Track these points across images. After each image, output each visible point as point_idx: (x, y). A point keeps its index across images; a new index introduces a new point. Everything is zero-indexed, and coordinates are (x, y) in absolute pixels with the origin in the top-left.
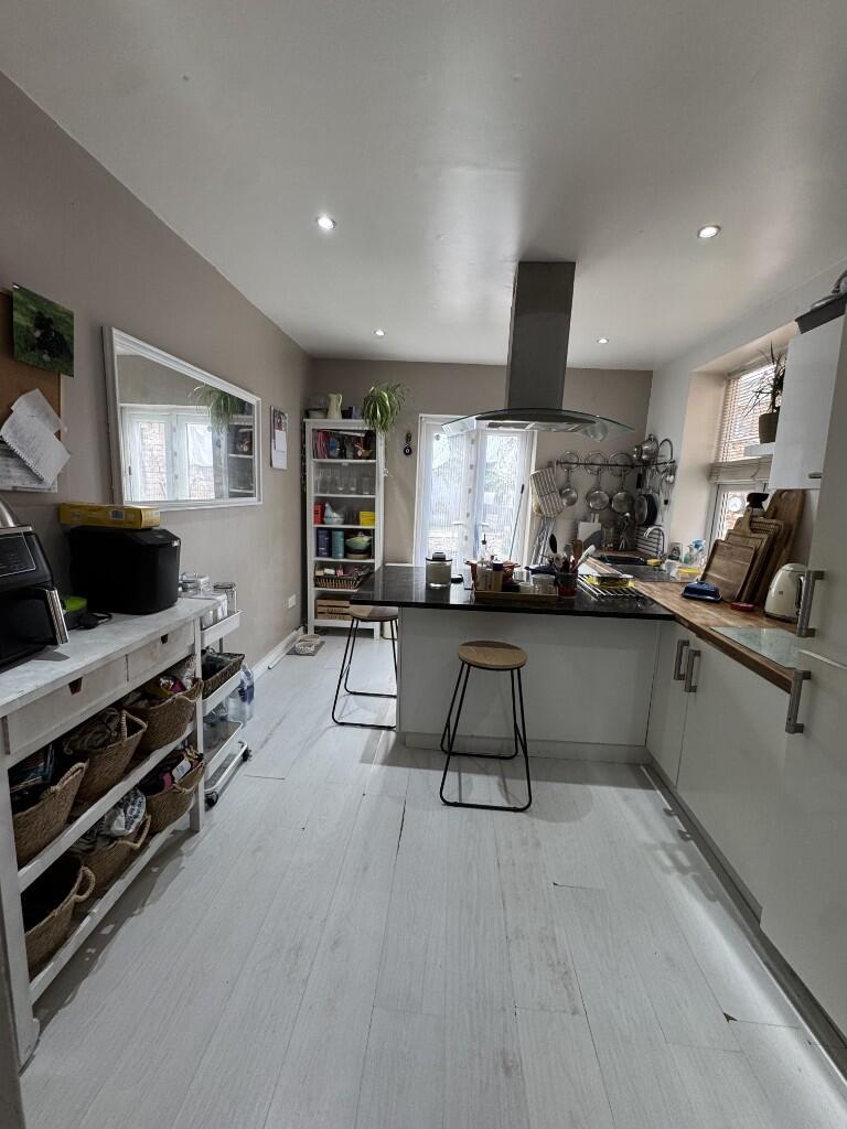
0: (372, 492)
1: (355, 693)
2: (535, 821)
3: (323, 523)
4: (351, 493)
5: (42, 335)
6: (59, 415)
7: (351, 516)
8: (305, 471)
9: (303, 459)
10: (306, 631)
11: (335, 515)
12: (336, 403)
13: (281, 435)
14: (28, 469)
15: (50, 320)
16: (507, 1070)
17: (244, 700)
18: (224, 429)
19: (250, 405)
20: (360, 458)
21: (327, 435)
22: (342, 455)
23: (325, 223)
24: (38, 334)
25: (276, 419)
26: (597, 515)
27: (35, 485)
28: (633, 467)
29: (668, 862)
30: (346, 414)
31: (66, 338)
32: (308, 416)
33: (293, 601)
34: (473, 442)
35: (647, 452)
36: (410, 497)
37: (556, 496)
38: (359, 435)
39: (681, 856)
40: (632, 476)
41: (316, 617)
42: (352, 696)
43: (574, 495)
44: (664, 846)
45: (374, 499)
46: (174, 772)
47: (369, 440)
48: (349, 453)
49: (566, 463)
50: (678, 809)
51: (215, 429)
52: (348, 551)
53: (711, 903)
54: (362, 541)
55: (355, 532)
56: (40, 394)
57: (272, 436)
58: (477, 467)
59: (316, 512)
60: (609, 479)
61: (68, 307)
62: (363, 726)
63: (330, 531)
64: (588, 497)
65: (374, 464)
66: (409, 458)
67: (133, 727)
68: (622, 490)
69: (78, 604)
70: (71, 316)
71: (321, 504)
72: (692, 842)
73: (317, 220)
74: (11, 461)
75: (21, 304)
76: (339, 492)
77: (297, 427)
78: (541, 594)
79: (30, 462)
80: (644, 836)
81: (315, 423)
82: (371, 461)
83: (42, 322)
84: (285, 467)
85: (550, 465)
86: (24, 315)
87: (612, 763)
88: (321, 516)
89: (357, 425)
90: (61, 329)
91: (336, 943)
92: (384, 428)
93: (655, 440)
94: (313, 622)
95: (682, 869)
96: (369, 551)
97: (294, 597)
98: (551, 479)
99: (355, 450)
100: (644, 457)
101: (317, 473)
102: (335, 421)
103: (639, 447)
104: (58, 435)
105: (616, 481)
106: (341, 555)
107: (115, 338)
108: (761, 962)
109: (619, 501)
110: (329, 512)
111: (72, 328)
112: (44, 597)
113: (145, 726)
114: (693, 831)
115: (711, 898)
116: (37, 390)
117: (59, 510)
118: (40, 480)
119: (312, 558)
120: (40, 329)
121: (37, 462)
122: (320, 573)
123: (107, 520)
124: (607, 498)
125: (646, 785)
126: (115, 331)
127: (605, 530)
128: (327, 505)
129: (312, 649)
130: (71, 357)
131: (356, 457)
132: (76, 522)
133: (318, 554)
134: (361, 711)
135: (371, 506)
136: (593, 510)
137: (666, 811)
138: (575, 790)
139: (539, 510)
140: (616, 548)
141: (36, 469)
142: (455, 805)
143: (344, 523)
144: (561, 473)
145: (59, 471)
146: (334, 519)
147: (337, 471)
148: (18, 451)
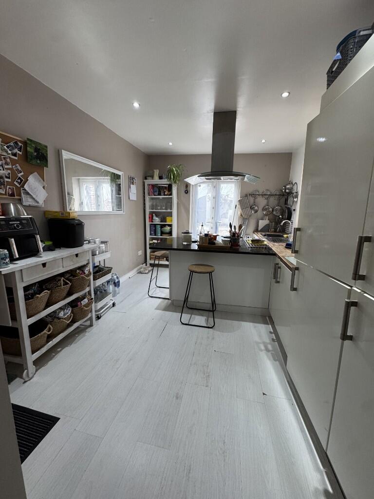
0: (171, 209)
1: (159, 287)
2: (215, 331)
3: (152, 222)
4: (163, 209)
5: (37, 154)
6: (44, 181)
7: (163, 219)
8: (145, 201)
9: (144, 197)
10: (146, 265)
11: (157, 218)
12: (157, 173)
13: (133, 187)
14: (34, 199)
15: (39, 149)
16: (177, 398)
17: (115, 286)
18: (114, 185)
19: (120, 176)
20: (166, 195)
21: (153, 186)
22: (159, 194)
23: (136, 105)
24: (35, 154)
25: (131, 180)
26: (267, 217)
27: (36, 204)
28: (283, 195)
29: (263, 347)
30: (161, 178)
31: (45, 154)
32: (146, 179)
33: (140, 253)
34: (214, 187)
35: (288, 189)
36: (187, 211)
37: (249, 209)
38: (165, 186)
39: (270, 347)
40: (283, 200)
41: (150, 259)
42: (158, 288)
43: (256, 208)
44: (264, 343)
45: (172, 212)
46: (82, 302)
47: (170, 188)
48: (162, 194)
49: (253, 195)
50: (275, 332)
51: (112, 187)
52: (162, 233)
53: (274, 362)
54: (167, 229)
55: (165, 226)
56: (37, 174)
57: (129, 187)
58: (216, 198)
59: (149, 218)
60: (273, 201)
61: (46, 144)
62: (159, 298)
63: (155, 225)
64: (264, 209)
65: (171, 198)
66: (187, 195)
67: (66, 284)
68: (278, 206)
69: (49, 243)
70: (46, 147)
71: (151, 214)
72: (276, 343)
73: (133, 104)
74: (28, 196)
75: (30, 144)
76: (158, 209)
77: (142, 184)
78: (224, 245)
79: (34, 196)
80: (257, 339)
81: (149, 181)
82: (170, 196)
83: (36, 150)
84: (135, 199)
85: (246, 196)
86: (31, 148)
87: (255, 315)
88: (151, 219)
89: (165, 182)
90: (43, 152)
91: (131, 360)
92: (175, 182)
93: (292, 183)
94: (149, 261)
95: (267, 350)
96: (170, 233)
97: (141, 251)
98: (247, 202)
99: (164, 192)
100: (287, 191)
101: (150, 202)
102: (156, 181)
103: (285, 186)
104: (44, 187)
105: (276, 202)
106: (159, 235)
107: (63, 153)
108: (286, 381)
109: (276, 210)
110: (155, 217)
111: (47, 151)
112: (35, 238)
113: (70, 284)
114: (278, 339)
115: (275, 360)
116: (36, 173)
117: (45, 212)
118: (38, 202)
119: (148, 236)
120: (36, 152)
121: (36, 197)
122: (151, 242)
123: (59, 216)
124: (271, 209)
125: (266, 323)
126: (63, 151)
127: (270, 223)
128: (154, 215)
129: (147, 271)
130: (47, 161)
131: (165, 195)
132: (50, 217)
133: (151, 234)
134: (160, 293)
135: (170, 214)
136: (266, 215)
137: (271, 332)
138: (236, 323)
139: (241, 215)
140: (275, 231)
141: (36, 198)
142: (186, 324)
143: (161, 222)
144: (252, 199)
145: (44, 199)
146: (157, 220)
147: (158, 201)
148: (30, 193)
